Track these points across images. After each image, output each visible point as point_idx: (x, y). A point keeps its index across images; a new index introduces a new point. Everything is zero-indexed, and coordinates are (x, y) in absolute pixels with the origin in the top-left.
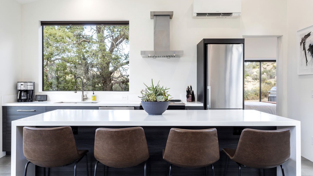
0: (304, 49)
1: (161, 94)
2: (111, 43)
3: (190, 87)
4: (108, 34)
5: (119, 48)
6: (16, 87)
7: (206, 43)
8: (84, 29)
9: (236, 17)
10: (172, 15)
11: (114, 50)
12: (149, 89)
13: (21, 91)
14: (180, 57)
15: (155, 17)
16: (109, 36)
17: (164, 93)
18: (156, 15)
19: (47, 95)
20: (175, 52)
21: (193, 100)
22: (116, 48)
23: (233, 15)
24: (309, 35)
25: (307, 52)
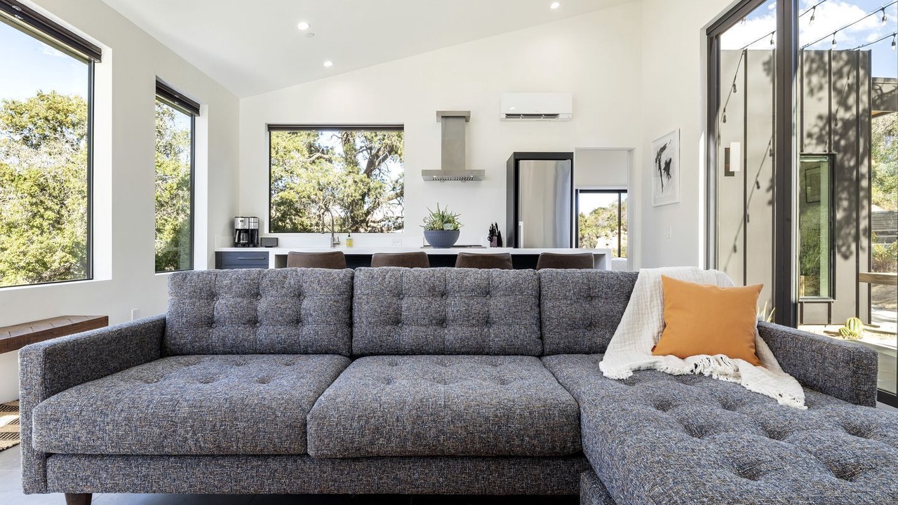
0: (660, 168)
1: (449, 222)
2: (367, 161)
3: (494, 225)
4: (363, 145)
5: (382, 168)
6: (232, 224)
7: (518, 158)
8: (320, 135)
9: (565, 121)
10: (469, 117)
11: (373, 173)
12: (434, 215)
13: (240, 231)
14: (480, 180)
15: (444, 119)
16: (365, 148)
17: (454, 221)
18: (445, 117)
19: (277, 239)
20: (472, 171)
21: (500, 244)
22: (377, 170)
23: (560, 116)
24: (663, 149)
25: (663, 171)
